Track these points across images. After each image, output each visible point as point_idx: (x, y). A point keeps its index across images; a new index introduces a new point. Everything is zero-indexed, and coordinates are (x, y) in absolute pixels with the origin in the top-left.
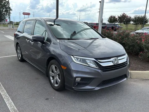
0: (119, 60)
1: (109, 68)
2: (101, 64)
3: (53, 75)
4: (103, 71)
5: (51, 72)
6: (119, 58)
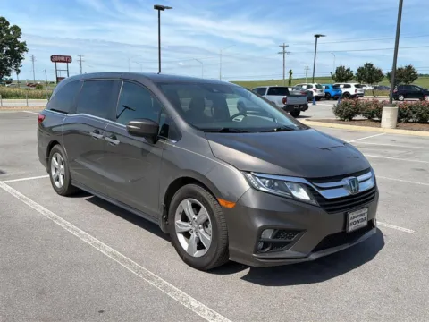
0: (362, 181)
1: (339, 204)
2: (321, 192)
3: (186, 229)
4: (328, 211)
5: (178, 221)
6: (360, 178)
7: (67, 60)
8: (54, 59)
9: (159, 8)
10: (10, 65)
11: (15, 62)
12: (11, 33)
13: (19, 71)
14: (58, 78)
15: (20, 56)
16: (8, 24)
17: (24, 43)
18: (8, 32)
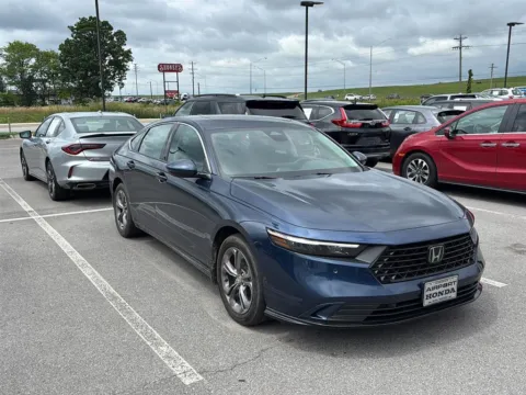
7: (177, 68)
8: (163, 68)
9: (307, 5)
10: (113, 78)
11: (119, 73)
12: (115, 39)
13: (123, 84)
14: (165, 92)
15: (124, 66)
16: (111, 28)
17: (129, 51)
18: (112, 38)
